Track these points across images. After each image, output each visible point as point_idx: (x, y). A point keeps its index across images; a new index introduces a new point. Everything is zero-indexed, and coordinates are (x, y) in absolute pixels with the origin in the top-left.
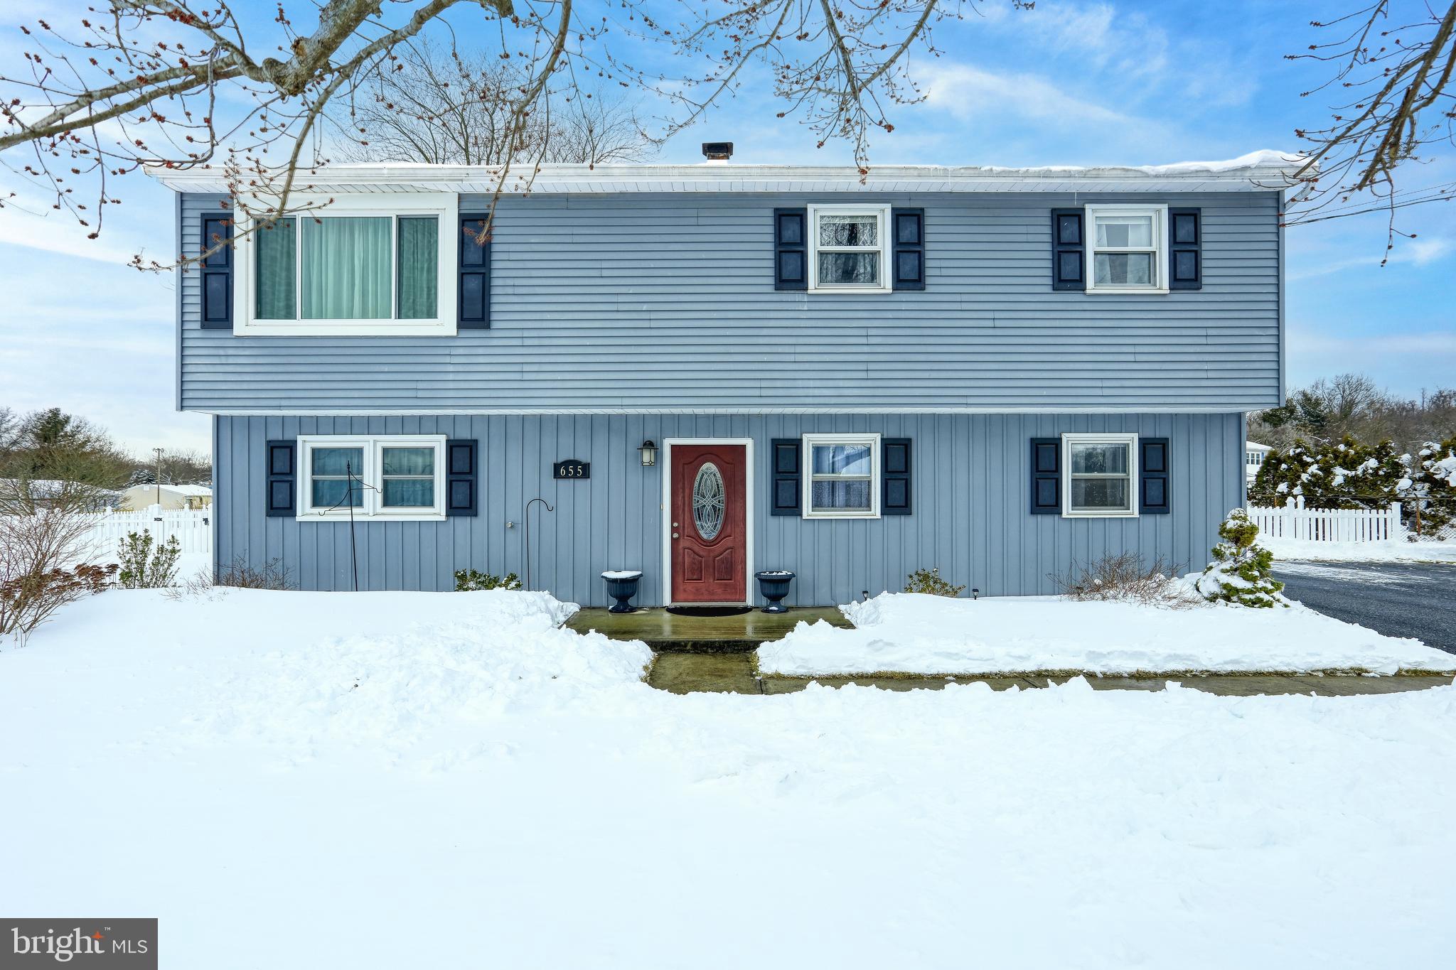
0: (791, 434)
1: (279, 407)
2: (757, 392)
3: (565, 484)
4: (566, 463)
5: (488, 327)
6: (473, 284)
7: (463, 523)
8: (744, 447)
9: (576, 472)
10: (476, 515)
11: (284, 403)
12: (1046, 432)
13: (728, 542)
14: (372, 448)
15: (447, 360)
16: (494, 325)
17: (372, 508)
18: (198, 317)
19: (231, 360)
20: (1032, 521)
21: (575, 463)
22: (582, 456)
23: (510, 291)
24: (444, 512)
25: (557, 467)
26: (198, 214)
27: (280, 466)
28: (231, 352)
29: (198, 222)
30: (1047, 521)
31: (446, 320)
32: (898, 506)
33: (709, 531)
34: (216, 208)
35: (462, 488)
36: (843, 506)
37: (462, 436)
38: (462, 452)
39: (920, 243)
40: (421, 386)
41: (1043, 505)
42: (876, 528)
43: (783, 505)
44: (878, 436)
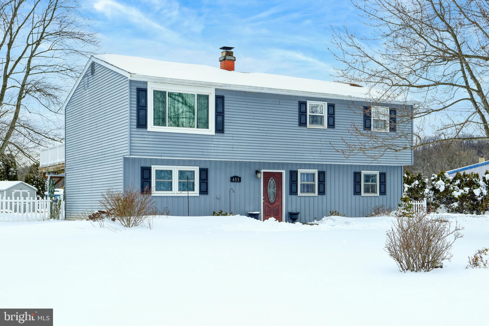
0: (294, 169)
1: (161, 156)
2: (294, 157)
3: (233, 184)
4: (235, 177)
5: (223, 133)
6: (220, 118)
7: (203, 196)
8: (281, 173)
9: (237, 180)
10: (208, 194)
11: (163, 155)
12: (357, 170)
13: (277, 203)
14: (175, 170)
15: (211, 143)
16: (225, 132)
17: (175, 191)
18: (135, 124)
19: (146, 139)
20: (354, 197)
21: (237, 177)
22: (238, 175)
23: (229, 121)
24: (198, 193)
25: (232, 178)
26: (135, 88)
27: (146, 176)
28: (146, 136)
29: (135, 91)
30: (357, 197)
31: (211, 130)
32: (322, 192)
33: (272, 200)
34: (142, 86)
35: (204, 185)
36: (308, 192)
37: (203, 167)
38: (204, 173)
39: (334, 114)
40: (204, 151)
41: (357, 192)
42: (316, 199)
43: (293, 191)
44: (317, 170)
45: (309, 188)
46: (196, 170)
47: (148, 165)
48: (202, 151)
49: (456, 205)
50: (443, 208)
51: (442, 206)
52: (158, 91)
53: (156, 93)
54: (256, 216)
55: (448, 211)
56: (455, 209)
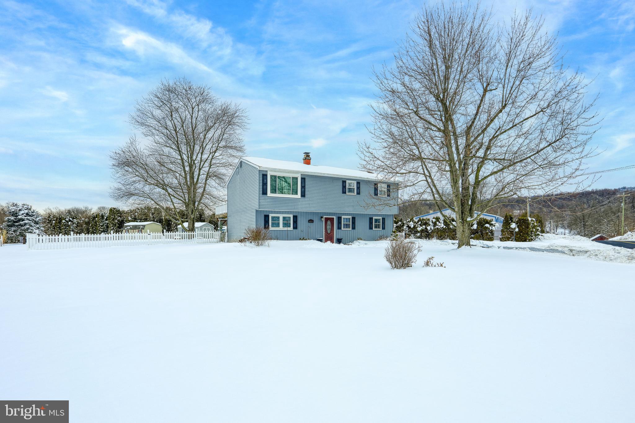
0: (340, 216)
3: (310, 224)
4: (310, 220)
6: (303, 190)
7: (295, 230)
8: (333, 218)
9: (312, 222)
10: (297, 229)
11: (275, 208)
12: (371, 217)
13: (331, 234)
14: (281, 216)
15: (298, 202)
16: (306, 197)
17: (281, 227)
18: (262, 192)
19: (267, 201)
20: (369, 230)
21: (312, 220)
23: (308, 191)
24: (292, 228)
25: (309, 221)
27: (266, 219)
28: (266, 199)
29: (262, 175)
30: (371, 230)
31: (299, 196)
32: (354, 228)
33: (329, 232)
34: (265, 173)
35: (295, 224)
36: (347, 228)
37: (295, 215)
38: (295, 218)
39: (360, 187)
40: (295, 206)
41: (371, 228)
42: (351, 231)
43: (339, 228)
44: (351, 217)
45: (347, 226)
46: (291, 216)
47: (268, 214)
48: (294, 206)
49: (419, 234)
50: (413, 236)
51: (412, 235)
52: (273, 176)
53: (271, 176)
54: (321, 240)
55: (415, 238)
56: (418, 237)
